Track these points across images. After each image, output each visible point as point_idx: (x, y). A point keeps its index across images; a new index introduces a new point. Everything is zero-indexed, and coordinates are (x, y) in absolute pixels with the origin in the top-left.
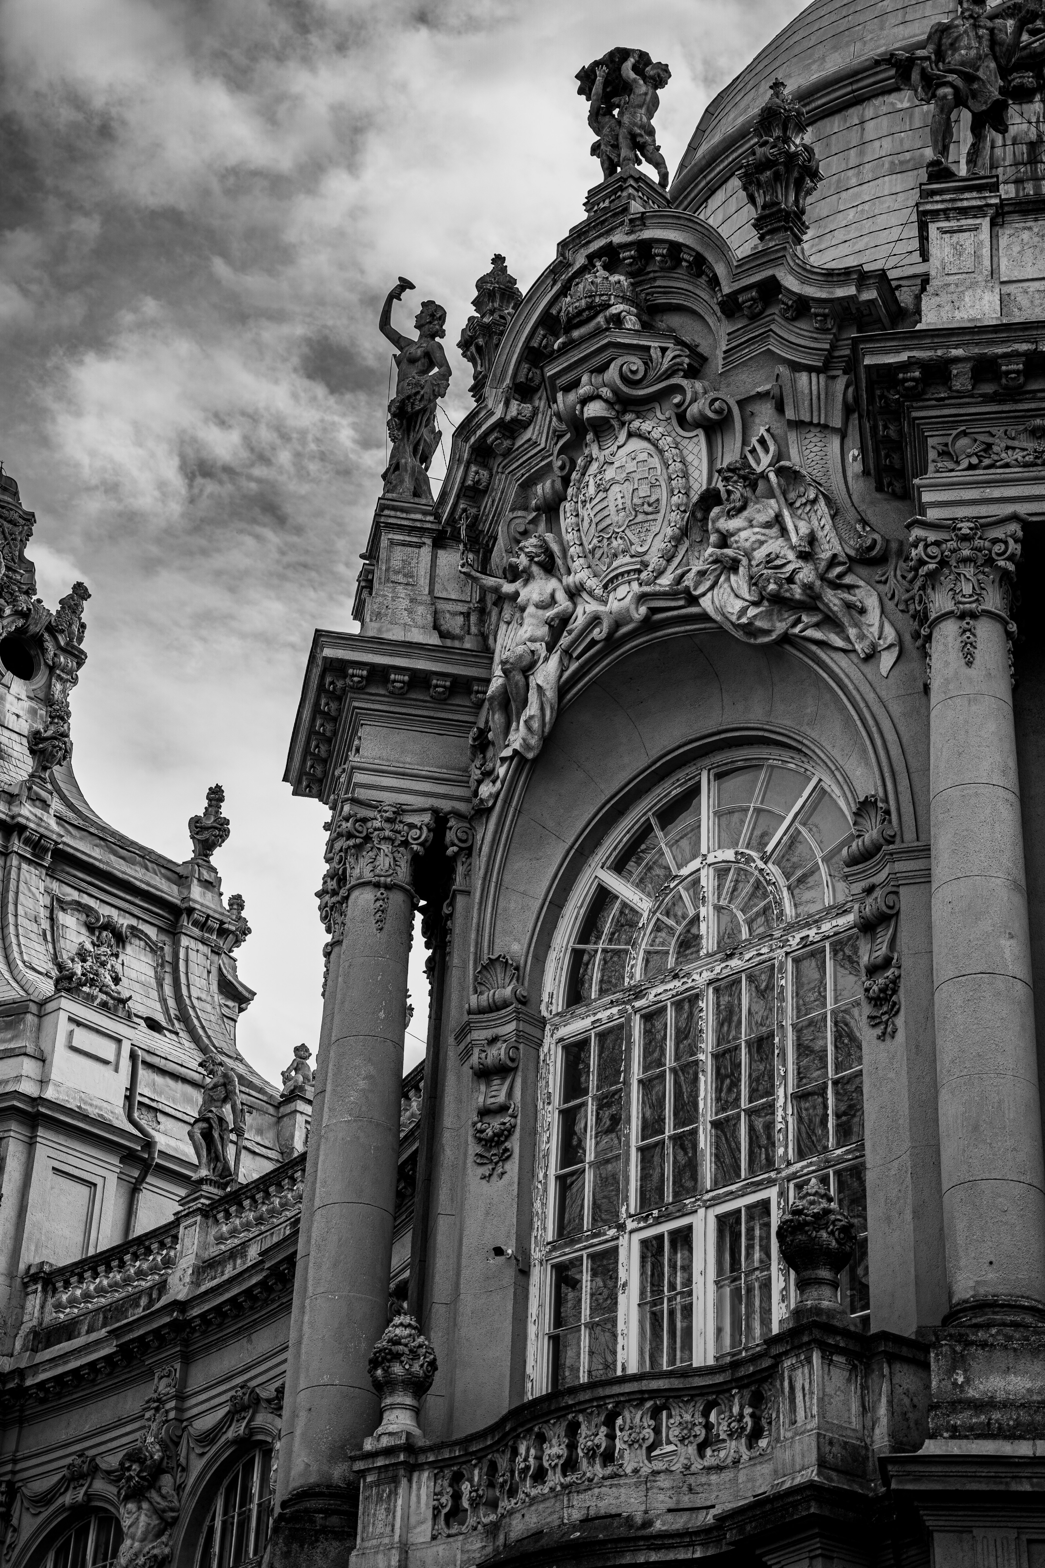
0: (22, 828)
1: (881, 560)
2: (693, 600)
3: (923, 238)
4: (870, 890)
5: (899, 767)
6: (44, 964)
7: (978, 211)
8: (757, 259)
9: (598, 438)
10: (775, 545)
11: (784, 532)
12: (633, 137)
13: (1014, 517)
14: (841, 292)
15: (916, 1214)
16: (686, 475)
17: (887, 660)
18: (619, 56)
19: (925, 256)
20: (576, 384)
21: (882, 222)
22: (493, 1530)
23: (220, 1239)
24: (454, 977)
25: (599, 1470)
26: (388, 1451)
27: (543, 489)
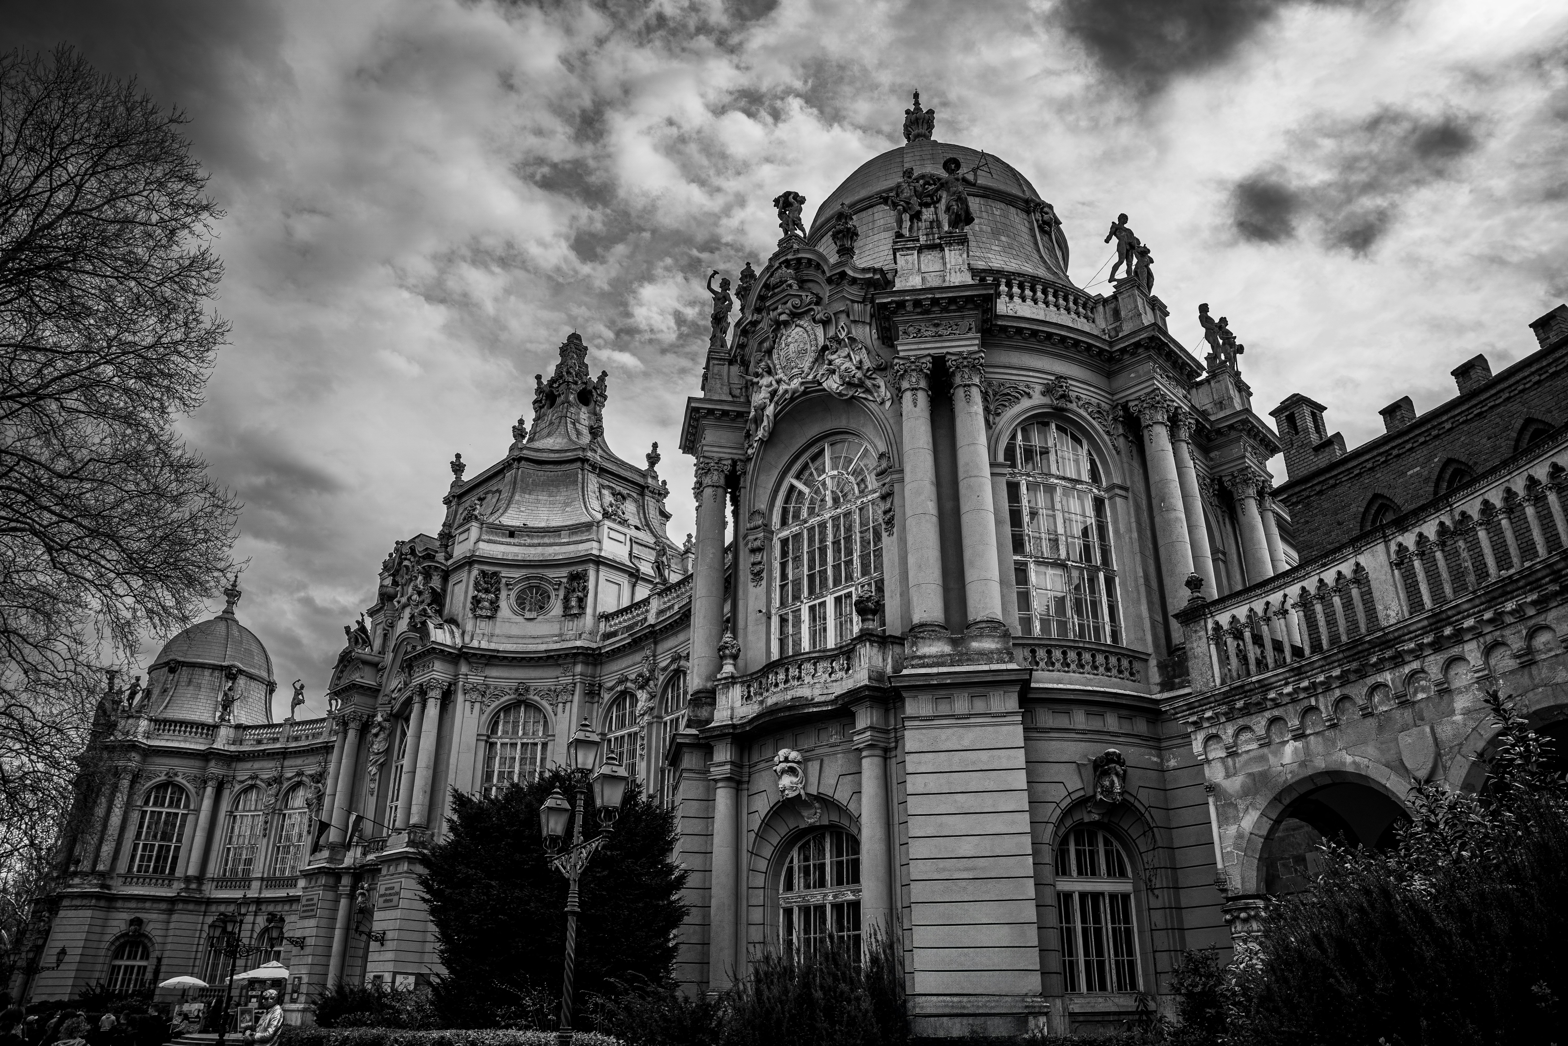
0: (588, 460)
1: (885, 369)
2: (820, 384)
3: (895, 257)
4: (884, 485)
5: (893, 441)
6: (598, 508)
7: (913, 248)
8: (838, 264)
9: (785, 327)
10: (848, 364)
11: (851, 359)
12: (794, 221)
13: (929, 355)
14: (868, 276)
15: (901, 595)
16: (816, 340)
17: (888, 404)
18: (788, 194)
19: (896, 263)
20: (776, 308)
21: (881, 248)
22: (761, 702)
23: (665, 603)
24: (741, 517)
25: (796, 683)
26: (725, 678)
27: (766, 345)
